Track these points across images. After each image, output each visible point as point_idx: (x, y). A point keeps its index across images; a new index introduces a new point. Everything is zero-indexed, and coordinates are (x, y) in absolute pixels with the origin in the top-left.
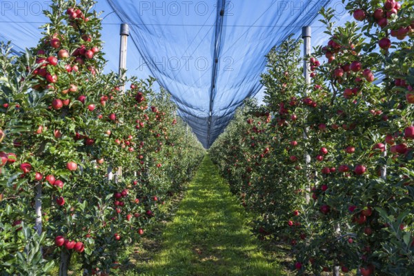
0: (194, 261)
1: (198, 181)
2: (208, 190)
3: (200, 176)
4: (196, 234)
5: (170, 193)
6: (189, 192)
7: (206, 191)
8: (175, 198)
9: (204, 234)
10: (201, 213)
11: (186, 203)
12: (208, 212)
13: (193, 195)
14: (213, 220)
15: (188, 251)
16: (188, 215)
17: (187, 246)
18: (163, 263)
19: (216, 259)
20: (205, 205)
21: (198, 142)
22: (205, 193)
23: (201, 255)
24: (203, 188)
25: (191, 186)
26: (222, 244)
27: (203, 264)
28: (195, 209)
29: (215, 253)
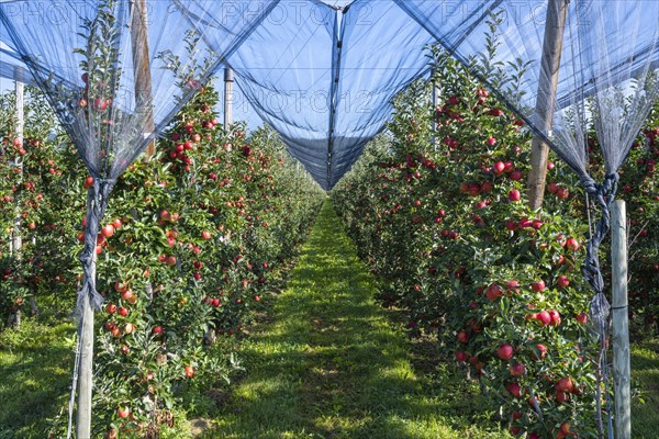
0: (313, 331)
1: (314, 243)
2: (328, 254)
3: (317, 234)
4: (314, 305)
5: (279, 259)
6: (303, 257)
7: (326, 255)
8: (284, 266)
9: (324, 306)
10: (320, 284)
11: (300, 272)
12: (329, 283)
13: (309, 261)
14: (334, 291)
15: (305, 322)
16: (304, 286)
17: (304, 317)
18: (279, 333)
19: (336, 329)
20: (325, 273)
21: (314, 183)
22: (325, 259)
23: (320, 326)
24: (322, 253)
25: (304, 249)
26: (344, 316)
27: (323, 334)
28: (311, 278)
29: (335, 323)
